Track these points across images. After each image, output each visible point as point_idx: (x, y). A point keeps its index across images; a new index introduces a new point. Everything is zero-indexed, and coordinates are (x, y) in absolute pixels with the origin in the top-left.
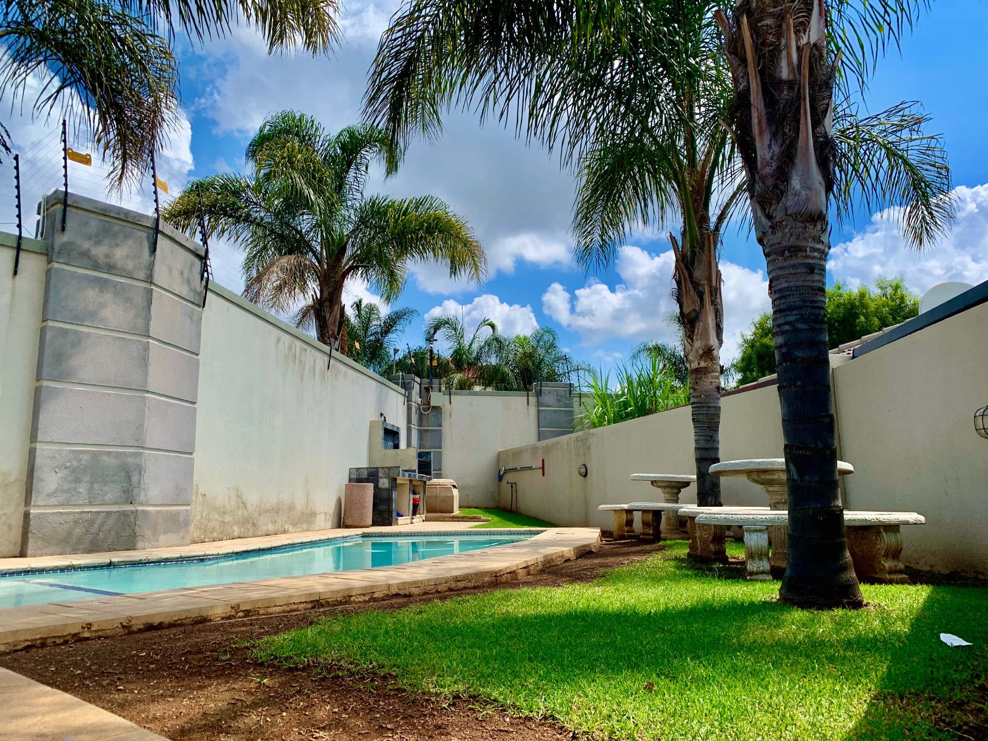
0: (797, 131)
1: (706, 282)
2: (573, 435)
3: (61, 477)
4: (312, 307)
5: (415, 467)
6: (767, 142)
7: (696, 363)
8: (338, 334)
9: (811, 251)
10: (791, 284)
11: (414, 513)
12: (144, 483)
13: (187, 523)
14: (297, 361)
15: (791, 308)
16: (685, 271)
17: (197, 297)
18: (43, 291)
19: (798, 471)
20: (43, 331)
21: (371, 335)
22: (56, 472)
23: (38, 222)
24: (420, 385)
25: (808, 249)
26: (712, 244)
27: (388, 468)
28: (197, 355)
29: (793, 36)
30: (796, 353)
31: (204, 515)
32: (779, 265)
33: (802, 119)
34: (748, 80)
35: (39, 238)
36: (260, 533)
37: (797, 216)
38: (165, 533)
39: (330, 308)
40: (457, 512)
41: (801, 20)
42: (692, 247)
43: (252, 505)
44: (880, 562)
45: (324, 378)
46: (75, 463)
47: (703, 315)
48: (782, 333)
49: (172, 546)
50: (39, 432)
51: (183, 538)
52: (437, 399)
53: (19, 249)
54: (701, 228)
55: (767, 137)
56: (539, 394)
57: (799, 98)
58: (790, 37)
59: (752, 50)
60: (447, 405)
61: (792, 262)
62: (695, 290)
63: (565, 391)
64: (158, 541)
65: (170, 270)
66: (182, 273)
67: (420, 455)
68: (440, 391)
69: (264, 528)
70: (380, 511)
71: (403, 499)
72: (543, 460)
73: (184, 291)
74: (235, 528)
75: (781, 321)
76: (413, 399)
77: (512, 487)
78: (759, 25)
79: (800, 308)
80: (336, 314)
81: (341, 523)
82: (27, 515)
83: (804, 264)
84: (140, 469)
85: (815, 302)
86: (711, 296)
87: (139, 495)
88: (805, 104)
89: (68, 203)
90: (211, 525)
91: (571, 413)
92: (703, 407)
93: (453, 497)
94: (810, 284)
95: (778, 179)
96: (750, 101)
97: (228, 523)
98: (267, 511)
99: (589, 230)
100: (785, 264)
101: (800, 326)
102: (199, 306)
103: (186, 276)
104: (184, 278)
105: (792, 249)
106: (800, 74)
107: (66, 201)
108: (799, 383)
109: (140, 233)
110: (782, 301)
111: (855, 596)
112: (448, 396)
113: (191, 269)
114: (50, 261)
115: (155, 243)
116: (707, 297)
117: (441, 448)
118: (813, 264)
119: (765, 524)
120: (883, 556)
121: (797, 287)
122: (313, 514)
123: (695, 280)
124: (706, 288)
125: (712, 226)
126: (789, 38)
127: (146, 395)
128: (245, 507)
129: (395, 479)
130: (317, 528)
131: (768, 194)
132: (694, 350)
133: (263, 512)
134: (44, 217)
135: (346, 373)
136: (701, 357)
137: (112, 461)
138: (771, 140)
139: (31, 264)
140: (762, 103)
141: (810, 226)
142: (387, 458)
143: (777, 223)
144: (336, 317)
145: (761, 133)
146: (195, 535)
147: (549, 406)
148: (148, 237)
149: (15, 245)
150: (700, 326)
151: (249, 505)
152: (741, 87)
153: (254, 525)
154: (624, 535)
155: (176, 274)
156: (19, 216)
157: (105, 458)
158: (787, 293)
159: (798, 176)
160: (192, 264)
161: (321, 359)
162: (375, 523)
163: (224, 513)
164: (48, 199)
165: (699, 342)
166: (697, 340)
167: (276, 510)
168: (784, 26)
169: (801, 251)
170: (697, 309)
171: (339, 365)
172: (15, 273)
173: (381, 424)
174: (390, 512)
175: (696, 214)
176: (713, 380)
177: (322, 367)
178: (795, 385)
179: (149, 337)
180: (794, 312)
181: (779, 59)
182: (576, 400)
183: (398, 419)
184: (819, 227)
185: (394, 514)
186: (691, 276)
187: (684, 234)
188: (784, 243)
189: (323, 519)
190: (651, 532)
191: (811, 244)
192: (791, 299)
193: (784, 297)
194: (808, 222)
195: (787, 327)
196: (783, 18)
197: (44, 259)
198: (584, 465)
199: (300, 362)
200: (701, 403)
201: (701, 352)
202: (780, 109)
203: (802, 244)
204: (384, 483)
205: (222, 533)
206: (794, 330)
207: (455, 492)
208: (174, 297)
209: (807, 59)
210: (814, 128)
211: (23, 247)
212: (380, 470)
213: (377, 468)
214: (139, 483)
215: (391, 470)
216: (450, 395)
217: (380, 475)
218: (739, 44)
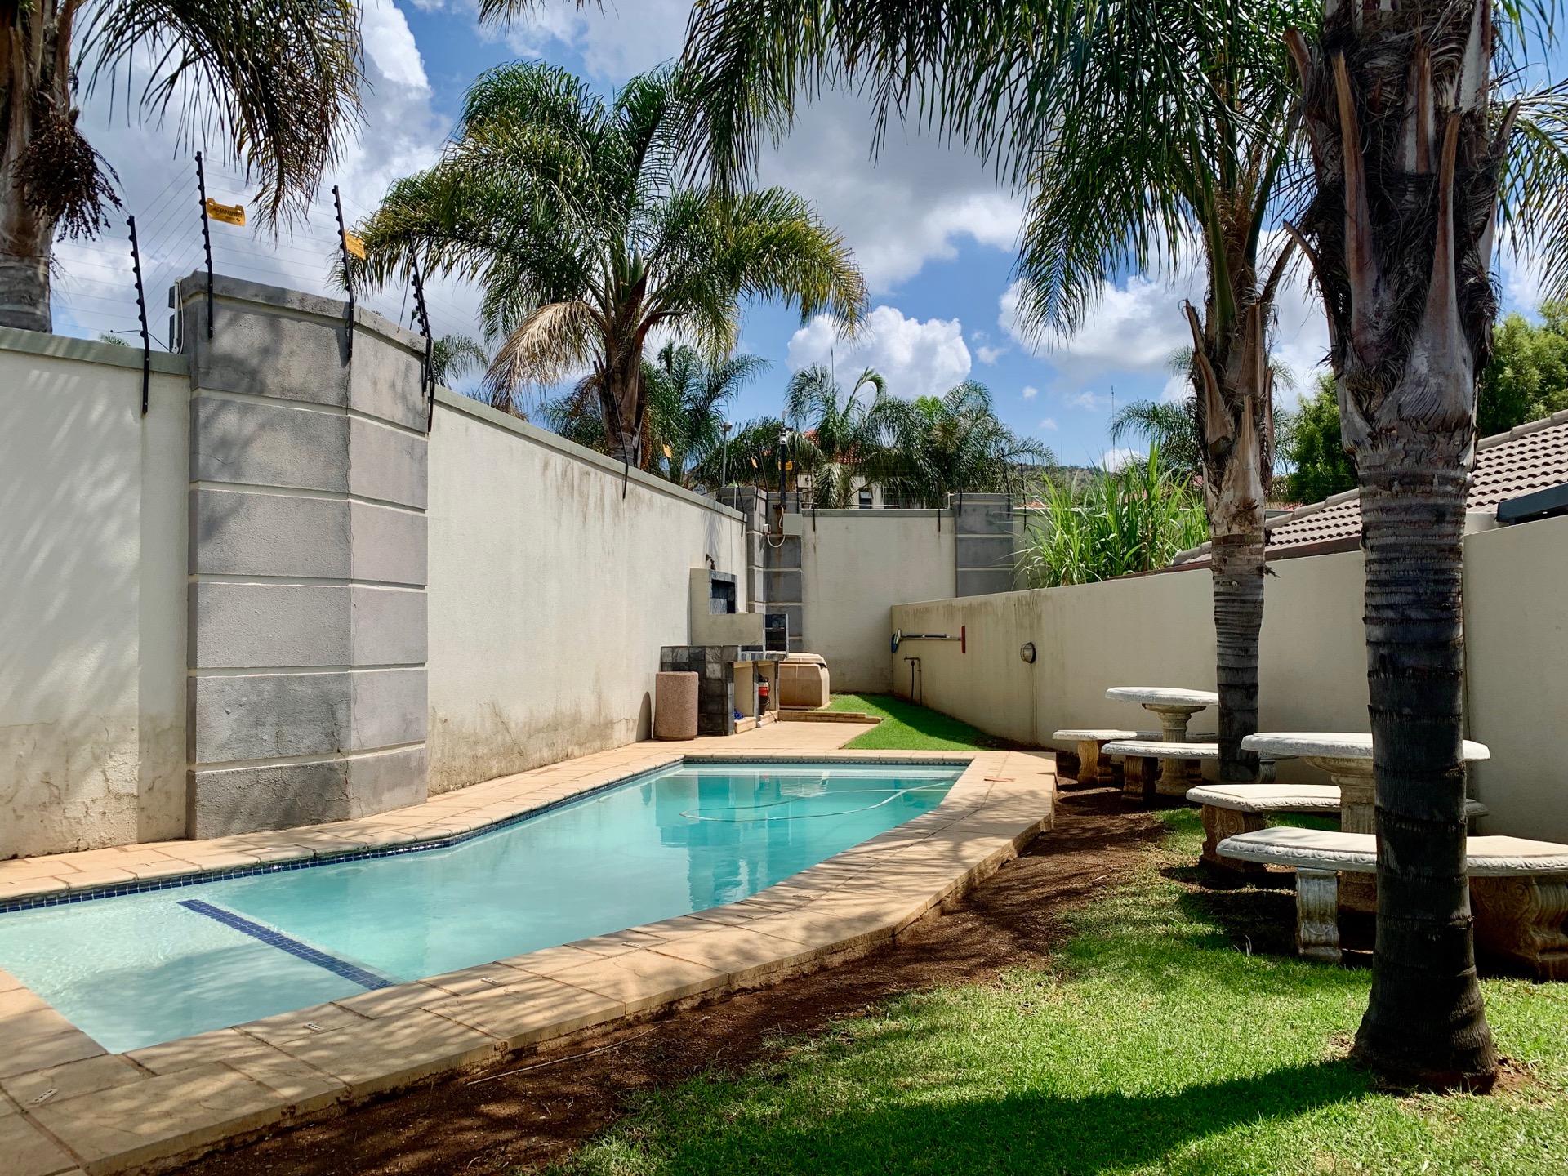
0: (1428, 269)
1: (1246, 390)
2: (1014, 595)
3: (236, 720)
4: (594, 381)
5: (762, 641)
6: (1370, 285)
7: (1225, 528)
8: (637, 425)
9: (1440, 484)
10: (1401, 540)
11: (761, 711)
12: (356, 720)
13: (421, 770)
14: (576, 495)
15: (1398, 582)
16: (1212, 371)
17: (418, 420)
18: (187, 434)
19: (1398, 857)
20: (192, 497)
21: (687, 402)
22: (228, 713)
23: (172, 319)
24: (766, 501)
25: (1436, 481)
26: (1259, 324)
27: (719, 647)
28: (423, 511)
29: (1429, 89)
30: (1404, 659)
31: (446, 751)
32: (1381, 503)
33: (1439, 247)
34: (1342, 164)
35: (175, 350)
36: (531, 765)
37: (1418, 422)
38: (390, 789)
39: (623, 383)
40: (828, 704)
41: (1446, 58)
42: (1225, 329)
43: (516, 724)
44: (1526, 932)
45: (618, 514)
46: (254, 698)
47: (1240, 446)
48: (1381, 622)
49: (402, 806)
50: (199, 655)
51: (416, 792)
52: (792, 523)
53: (147, 371)
54: (1240, 294)
55: (1372, 275)
56: (957, 511)
57: (1436, 209)
58: (1424, 91)
59: (1351, 119)
60: (810, 533)
61: (1405, 502)
62: (1226, 404)
63: (1001, 507)
64: (381, 802)
65: (375, 384)
66: (393, 385)
67: (769, 620)
68: (798, 512)
69: (537, 756)
70: (710, 713)
71: (744, 691)
72: (963, 628)
73: (398, 413)
74: (494, 763)
75: (1379, 600)
76: (756, 527)
77: (913, 664)
78: (1367, 65)
79: (1415, 582)
80: (633, 393)
81: (651, 732)
82: (191, 778)
83: (1428, 506)
84: (347, 699)
85: (1444, 572)
86: (1255, 414)
87: (348, 737)
88: (1445, 221)
89: (215, 291)
90: (457, 763)
91: (1009, 544)
92: (1234, 601)
93: (820, 681)
94: (1437, 541)
95: (1388, 352)
96: (1343, 207)
97: (482, 757)
98: (539, 731)
99: (1044, 271)
100: (1393, 504)
101: (1413, 614)
102: (422, 433)
103: (399, 389)
104: (396, 393)
105: (1407, 480)
106: (1440, 163)
107: (210, 289)
108: (1406, 711)
109: (326, 330)
110: (1385, 567)
111: (1484, 1067)
112: (811, 519)
113: (406, 376)
114: (194, 387)
115: (349, 345)
116: (1246, 416)
117: (800, 601)
118: (1443, 505)
119: (1334, 867)
120: (1533, 924)
121: (1412, 546)
122: (609, 724)
123: (1226, 386)
124: (1246, 399)
125: (1260, 289)
126: (1421, 96)
127: (350, 585)
128: (507, 729)
129: (731, 664)
130: (616, 744)
131: (1368, 379)
132: (1221, 504)
133: (533, 732)
134: (180, 312)
135: (650, 500)
136: (1234, 517)
137: (305, 690)
138: (1378, 281)
139: (167, 393)
140: (1366, 216)
141: (1442, 440)
142: (719, 629)
143: (1381, 430)
144: (632, 398)
145: (1361, 268)
146: (434, 782)
147: (975, 533)
148: (338, 335)
149: (141, 366)
150: (1233, 464)
151: (512, 725)
152: (1329, 176)
153: (521, 753)
154: (1095, 780)
155: (383, 387)
156: (142, 318)
157: (296, 686)
158: (1393, 555)
159: (1424, 349)
160: (408, 367)
161: (612, 484)
162: (703, 732)
163: (476, 743)
164: (184, 284)
165: (1232, 491)
166: (1228, 489)
167: (554, 727)
168: (1414, 72)
169: (1422, 483)
170: (1230, 436)
171: (641, 490)
172: (145, 410)
173: (707, 575)
174: (724, 715)
175: (1232, 271)
176: (1253, 557)
177: (615, 497)
178: (1399, 714)
179: (349, 495)
180: (1404, 589)
181: (1401, 135)
182: (1018, 522)
183: (732, 565)
184: (1457, 440)
185: (731, 716)
186: (1220, 380)
187: (1210, 304)
188: (1393, 468)
189: (624, 731)
190: (1140, 790)
191: (1441, 471)
192: (1400, 566)
193: (1390, 561)
194: (1438, 432)
195: (1390, 614)
196: (1411, 57)
197: (185, 382)
198: (1031, 644)
199: (581, 494)
200: (1230, 594)
201: (1233, 509)
202: (1398, 228)
203: (1425, 472)
204: (714, 670)
205: (474, 773)
206: (1402, 621)
207: (824, 674)
208: (383, 426)
209: (1454, 138)
210: (1459, 257)
211: (153, 367)
212: (707, 650)
213: (703, 647)
214: (349, 721)
215: (725, 651)
216: (814, 516)
217: (708, 657)
218: (1328, 101)
